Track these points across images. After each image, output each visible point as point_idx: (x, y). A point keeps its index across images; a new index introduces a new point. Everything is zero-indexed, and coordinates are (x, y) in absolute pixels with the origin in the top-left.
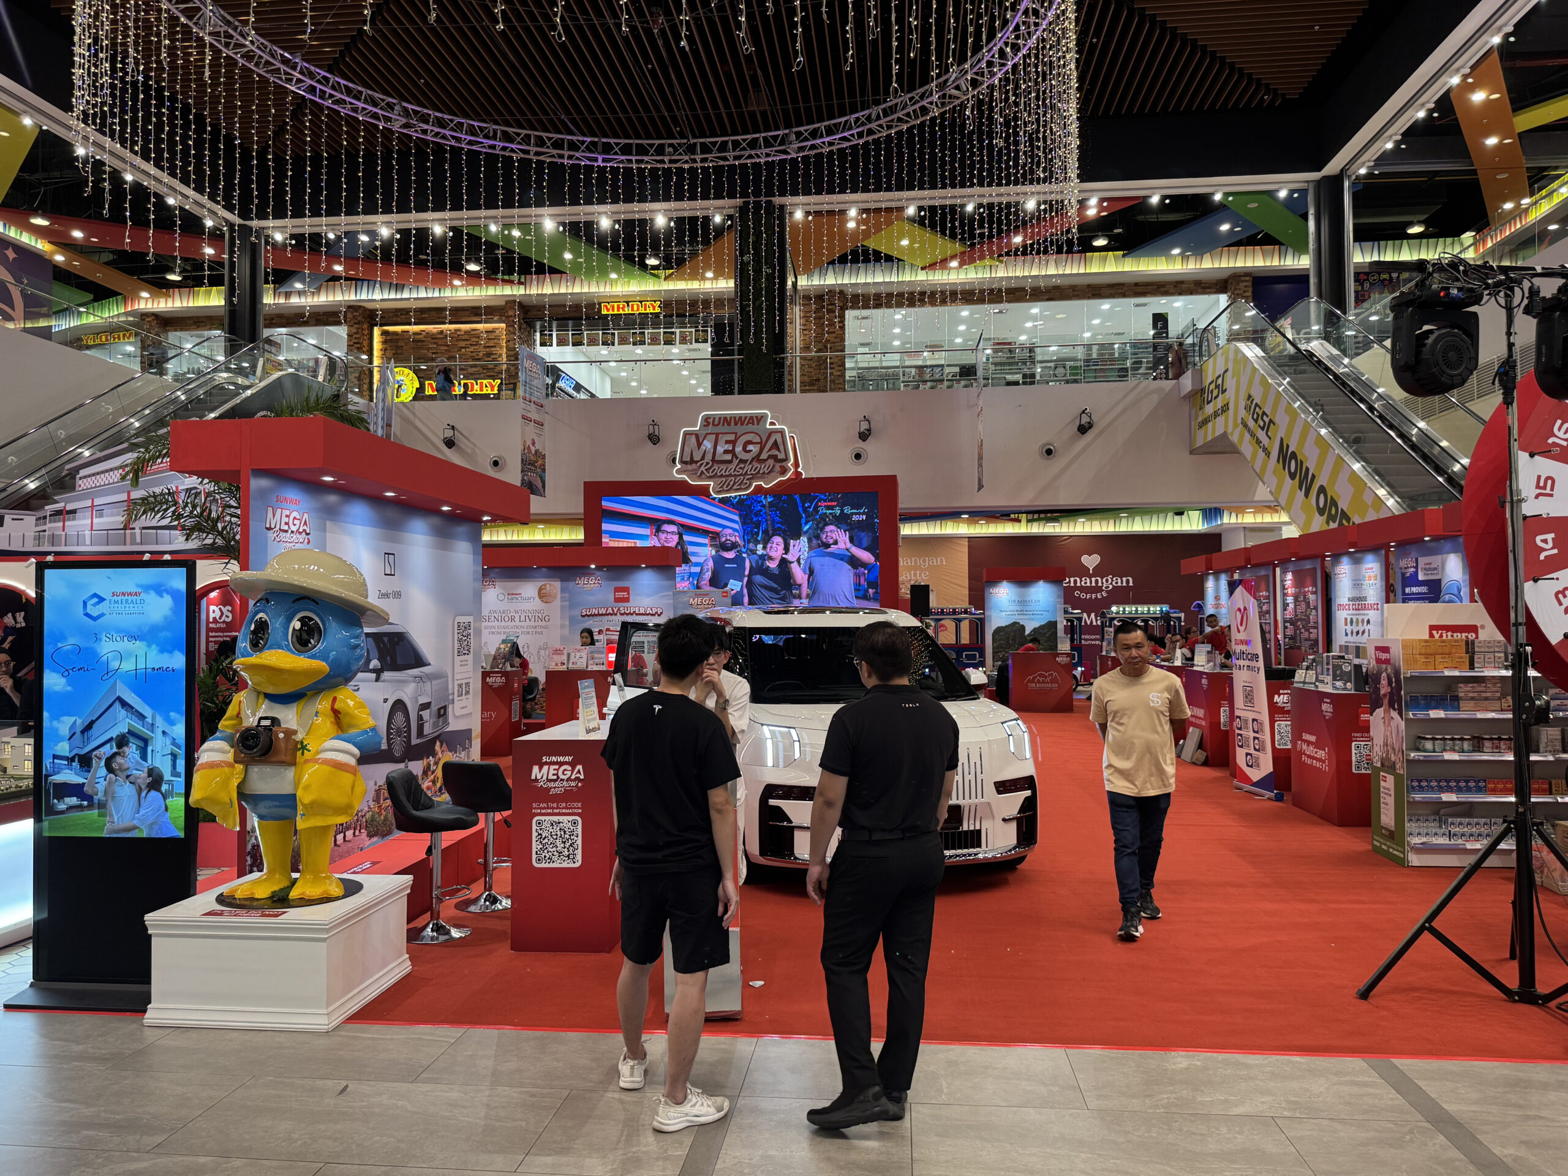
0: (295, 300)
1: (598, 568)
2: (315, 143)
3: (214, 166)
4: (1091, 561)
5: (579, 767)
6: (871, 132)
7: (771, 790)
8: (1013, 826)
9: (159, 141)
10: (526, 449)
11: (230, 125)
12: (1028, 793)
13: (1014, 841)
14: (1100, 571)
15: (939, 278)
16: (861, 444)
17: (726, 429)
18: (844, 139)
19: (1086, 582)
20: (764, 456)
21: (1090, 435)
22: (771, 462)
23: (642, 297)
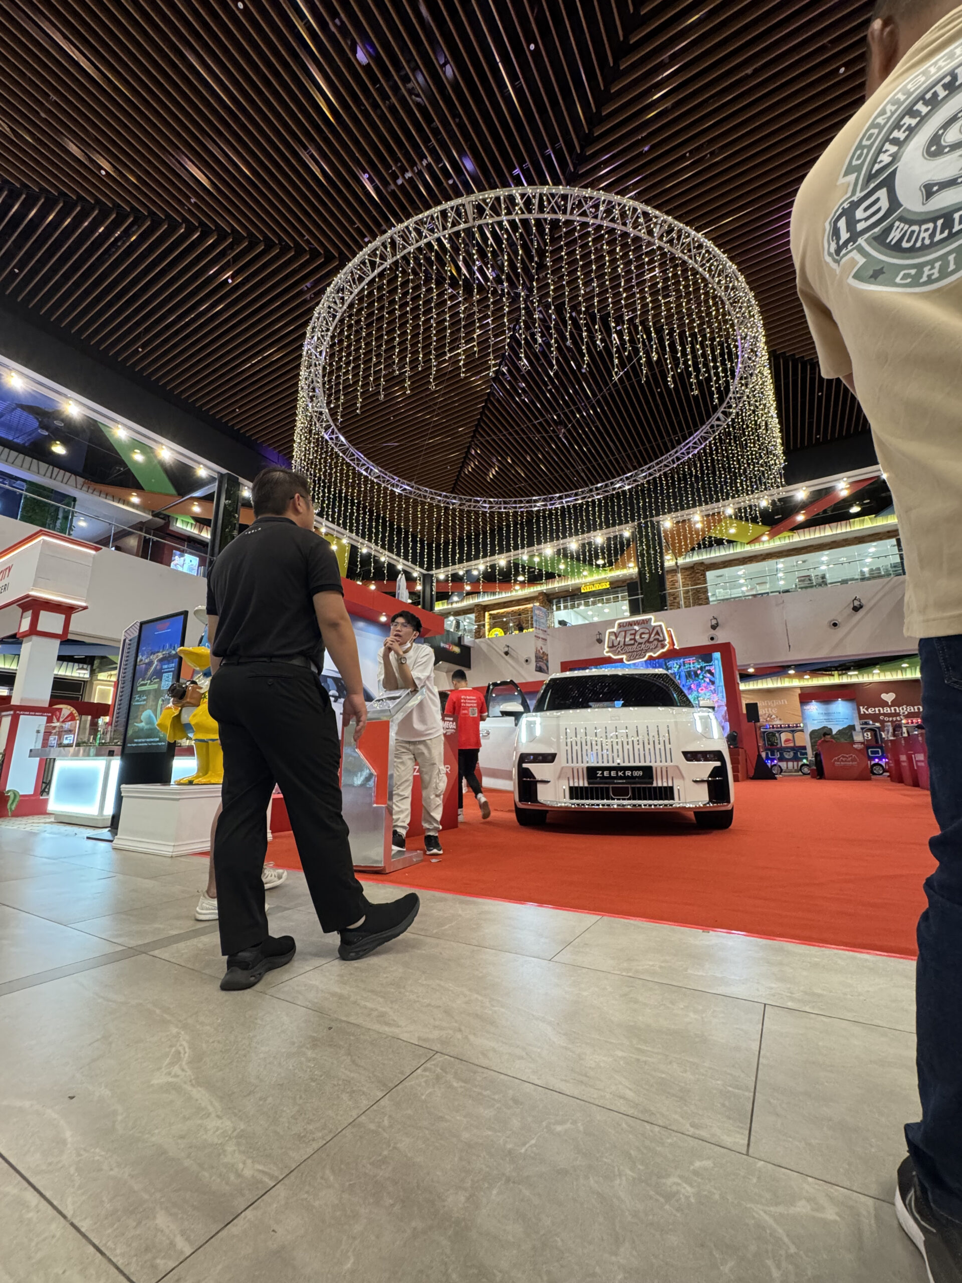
4: (889, 697)
7: (523, 758)
8: (705, 786)
10: (537, 652)
12: (718, 764)
13: (707, 799)
14: (895, 703)
15: (757, 548)
16: (712, 632)
17: (630, 628)
19: (887, 710)
20: (651, 640)
21: (861, 613)
22: (656, 642)
23: (600, 582)
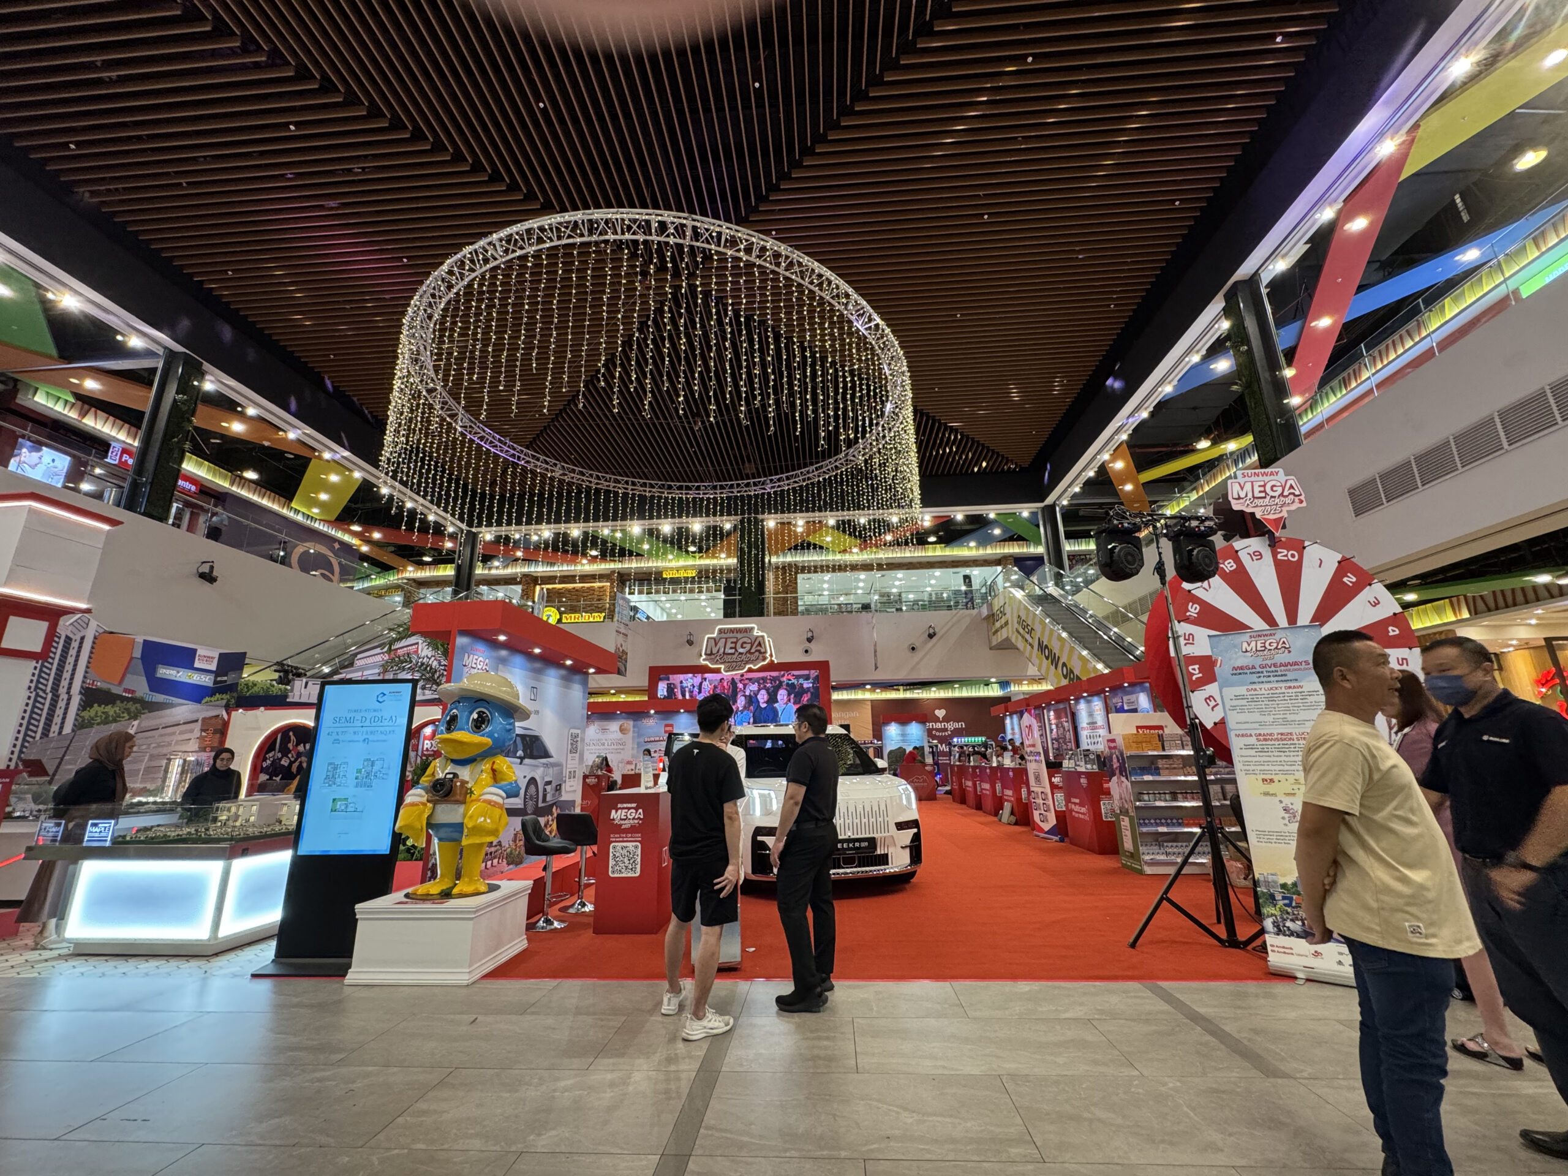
0: (494, 572)
1: (656, 713)
2: (513, 483)
3: (456, 492)
4: (940, 713)
5: (640, 811)
6: (809, 479)
7: (759, 831)
8: (908, 851)
9: (427, 478)
10: (617, 649)
11: (467, 473)
12: (915, 830)
13: (908, 861)
14: (946, 719)
15: (848, 558)
16: (808, 644)
17: (731, 635)
18: (795, 482)
19: (939, 725)
20: (753, 651)
21: (935, 639)
22: (757, 654)
23: (686, 568)
